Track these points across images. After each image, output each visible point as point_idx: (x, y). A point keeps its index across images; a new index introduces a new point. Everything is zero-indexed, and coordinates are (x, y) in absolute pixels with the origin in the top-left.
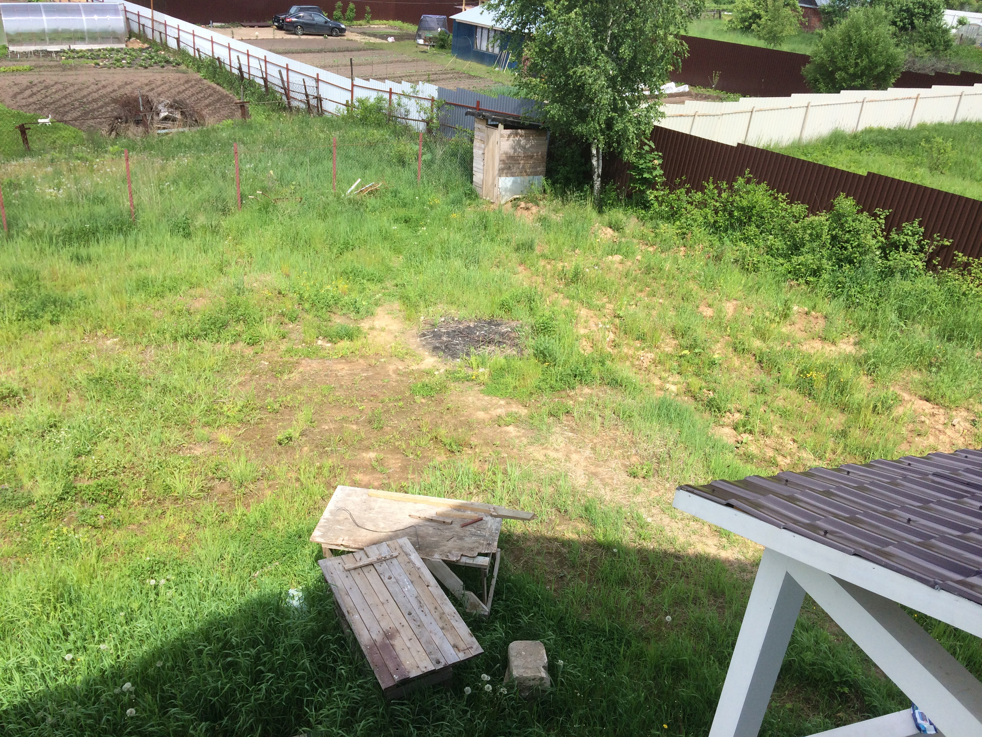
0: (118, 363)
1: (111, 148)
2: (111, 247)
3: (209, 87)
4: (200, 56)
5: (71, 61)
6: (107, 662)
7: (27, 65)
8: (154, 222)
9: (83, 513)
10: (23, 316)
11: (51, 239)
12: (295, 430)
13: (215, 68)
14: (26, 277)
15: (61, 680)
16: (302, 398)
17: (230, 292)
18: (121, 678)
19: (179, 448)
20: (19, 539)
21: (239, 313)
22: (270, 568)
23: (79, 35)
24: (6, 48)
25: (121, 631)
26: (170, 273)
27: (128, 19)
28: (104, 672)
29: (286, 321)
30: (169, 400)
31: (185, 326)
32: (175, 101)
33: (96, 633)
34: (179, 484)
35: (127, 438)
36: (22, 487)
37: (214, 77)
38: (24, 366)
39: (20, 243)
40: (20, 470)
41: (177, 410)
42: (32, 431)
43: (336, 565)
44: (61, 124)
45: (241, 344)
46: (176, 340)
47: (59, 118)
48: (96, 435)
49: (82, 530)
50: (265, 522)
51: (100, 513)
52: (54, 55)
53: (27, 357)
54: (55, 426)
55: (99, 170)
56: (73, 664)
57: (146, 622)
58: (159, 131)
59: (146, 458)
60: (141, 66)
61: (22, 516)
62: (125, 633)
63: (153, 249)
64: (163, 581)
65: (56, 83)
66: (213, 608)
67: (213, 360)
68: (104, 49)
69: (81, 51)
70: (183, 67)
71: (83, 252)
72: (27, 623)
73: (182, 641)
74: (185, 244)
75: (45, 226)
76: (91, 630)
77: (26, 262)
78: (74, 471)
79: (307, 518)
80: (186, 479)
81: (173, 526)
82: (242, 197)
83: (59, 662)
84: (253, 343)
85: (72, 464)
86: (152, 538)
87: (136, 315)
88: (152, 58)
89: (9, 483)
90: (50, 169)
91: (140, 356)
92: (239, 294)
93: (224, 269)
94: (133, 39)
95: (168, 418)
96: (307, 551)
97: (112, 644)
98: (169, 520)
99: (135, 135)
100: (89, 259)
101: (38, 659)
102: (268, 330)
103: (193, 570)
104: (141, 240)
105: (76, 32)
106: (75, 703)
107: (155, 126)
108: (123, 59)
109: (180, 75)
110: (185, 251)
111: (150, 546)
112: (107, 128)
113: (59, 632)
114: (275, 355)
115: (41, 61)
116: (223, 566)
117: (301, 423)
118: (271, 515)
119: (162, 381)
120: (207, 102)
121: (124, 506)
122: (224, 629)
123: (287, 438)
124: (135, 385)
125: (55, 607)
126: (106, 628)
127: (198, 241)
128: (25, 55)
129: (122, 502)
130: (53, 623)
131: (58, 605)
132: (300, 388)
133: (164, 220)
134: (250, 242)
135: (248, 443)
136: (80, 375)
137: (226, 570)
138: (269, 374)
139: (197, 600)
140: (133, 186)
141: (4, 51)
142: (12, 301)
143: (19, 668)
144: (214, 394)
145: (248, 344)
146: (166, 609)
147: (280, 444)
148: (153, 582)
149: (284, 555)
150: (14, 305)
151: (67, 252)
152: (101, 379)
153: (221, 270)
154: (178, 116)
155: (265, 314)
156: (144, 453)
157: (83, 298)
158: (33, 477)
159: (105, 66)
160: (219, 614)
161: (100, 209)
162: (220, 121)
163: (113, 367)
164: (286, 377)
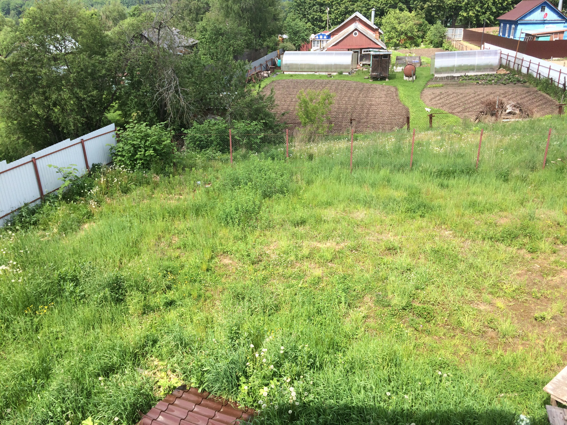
0: (449, 245)
1: (474, 128)
2: (460, 182)
3: (541, 95)
4: (540, 77)
5: (464, 81)
6: (406, 406)
7: (441, 84)
8: (488, 171)
9: (412, 320)
10: (408, 210)
11: (431, 173)
12: (548, 314)
13: (548, 84)
14: (414, 191)
15: (382, 404)
16: (558, 295)
17: (525, 217)
18: (411, 418)
19: (471, 302)
20: (379, 322)
21: (527, 231)
22: (512, 395)
23: (472, 68)
24: (433, 75)
25: (417, 393)
26: (490, 201)
27: (501, 58)
28: (404, 411)
29: (559, 242)
30: (472, 272)
31: (491, 232)
32: (518, 104)
33: (404, 388)
34: (467, 323)
35: (444, 287)
36: (387, 296)
37: (546, 90)
38: (402, 235)
39: (416, 173)
40: (388, 287)
41: (475, 279)
42: (398, 270)
43: (558, 414)
44: (451, 115)
45: (524, 251)
46: (484, 239)
47: (450, 111)
48: (429, 281)
49: (410, 329)
50: (514, 365)
51: (421, 323)
52: (456, 78)
53: (405, 231)
54: (410, 270)
55: (464, 140)
56: (389, 399)
57: (431, 394)
58: (504, 120)
59: (452, 302)
60: (502, 83)
61: (383, 311)
62: (418, 394)
63: (484, 186)
64: (445, 375)
65: (453, 93)
66: (471, 404)
67: (504, 256)
68: (483, 75)
69: (471, 76)
70: (527, 84)
71: (445, 182)
72: (373, 366)
73: (448, 414)
74: (503, 186)
75: (430, 166)
76: (403, 384)
77: (416, 184)
78: (413, 296)
79: (544, 374)
80: (471, 321)
81: (458, 345)
82: (547, 161)
83: (383, 394)
84: (532, 251)
85: (413, 292)
86: (445, 347)
87: (465, 221)
88: (510, 79)
89: (382, 292)
90: (439, 137)
91: (462, 244)
92: (530, 220)
93: (524, 203)
94: (502, 69)
95: (469, 283)
96: (538, 395)
97: (411, 397)
98: (456, 341)
99: (489, 122)
100: (448, 186)
101: (374, 387)
102: (544, 245)
103: (464, 376)
104: (478, 180)
105: (471, 66)
106: (385, 420)
107: (503, 117)
108: (493, 80)
109: (525, 88)
110: (502, 189)
111: (442, 352)
112: (475, 117)
113: (387, 378)
114: (546, 262)
115: (449, 82)
116: (482, 382)
117: (554, 311)
118: (519, 362)
119: (471, 261)
120: (537, 104)
121: (434, 324)
122: (474, 419)
123: (541, 317)
124: (455, 259)
125: (388, 364)
126: (410, 387)
127: (512, 184)
128: (442, 78)
129: (433, 321)
130: (385, 372)
131: (390, 364)
132: (558, 288)
133: (494, 170)
134: (545, 189)
135: (514, 312)
136: (428, 247)
137: (483, 385)
138: (539, 273)
139: (463, 395)
140: (481, 150)
141: (432, 77)
142: (405, 202)
143: (364, 388)
144: (500, 276)
145: (529, 251)
146: (444, 392)
147: (536, 320)
148: (440, 373)
149: (522, 391)
150: (405, 204)
151: (438, 181)
152: (438, 251)
153: (522, 204)
154: (517, 112)
155: (545, 235)
156: (451, 298)
157: (440, 207)
158: (393, 293)
159: (482, 84)
160: (473, 409)
161: (460, 161)
162: (543, 115)
163: (446, 246)
164: (550, 278)
